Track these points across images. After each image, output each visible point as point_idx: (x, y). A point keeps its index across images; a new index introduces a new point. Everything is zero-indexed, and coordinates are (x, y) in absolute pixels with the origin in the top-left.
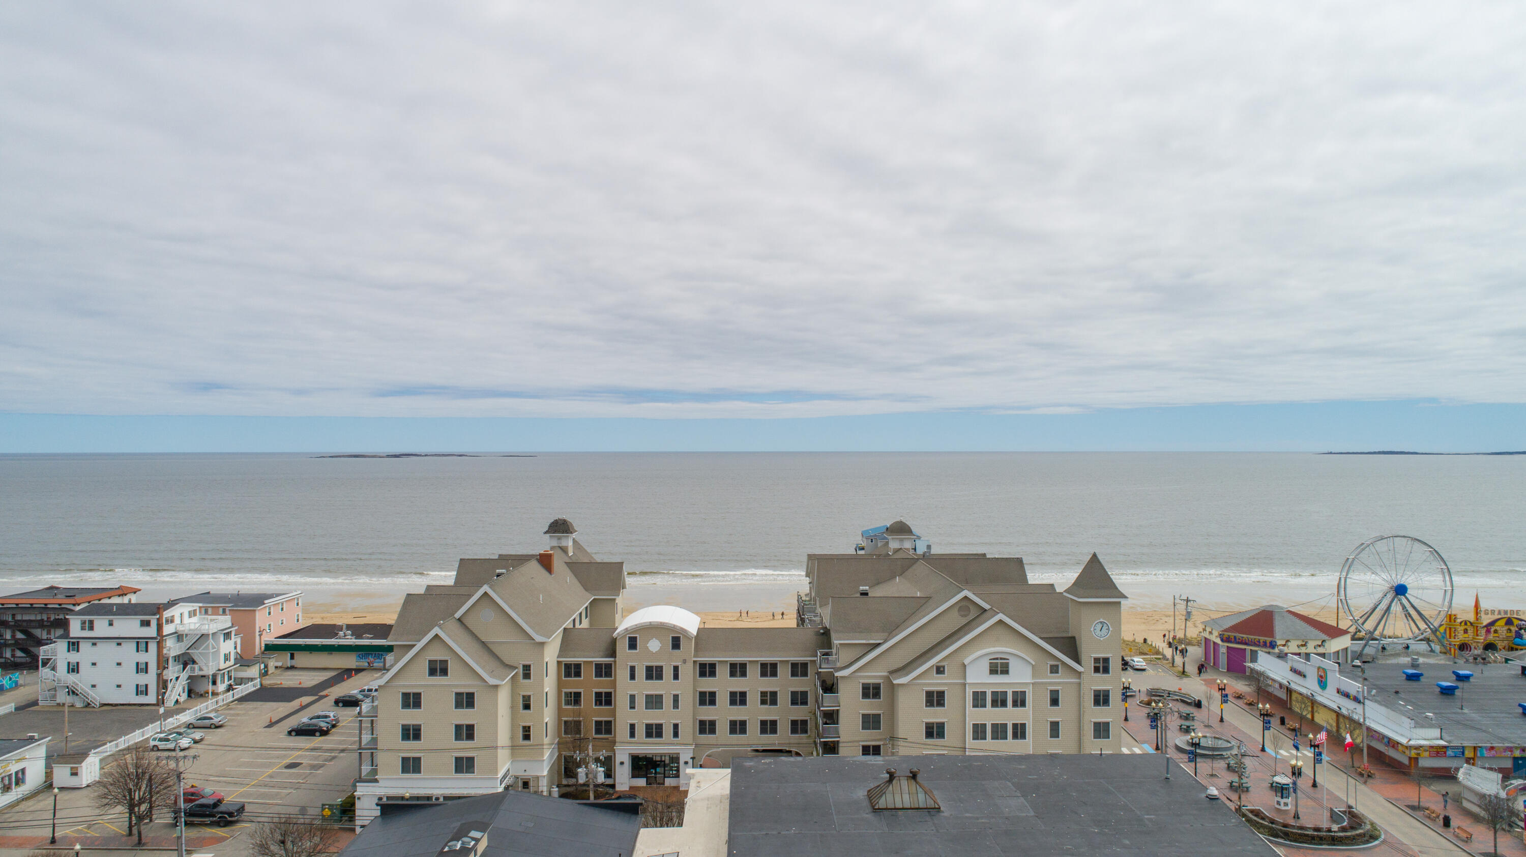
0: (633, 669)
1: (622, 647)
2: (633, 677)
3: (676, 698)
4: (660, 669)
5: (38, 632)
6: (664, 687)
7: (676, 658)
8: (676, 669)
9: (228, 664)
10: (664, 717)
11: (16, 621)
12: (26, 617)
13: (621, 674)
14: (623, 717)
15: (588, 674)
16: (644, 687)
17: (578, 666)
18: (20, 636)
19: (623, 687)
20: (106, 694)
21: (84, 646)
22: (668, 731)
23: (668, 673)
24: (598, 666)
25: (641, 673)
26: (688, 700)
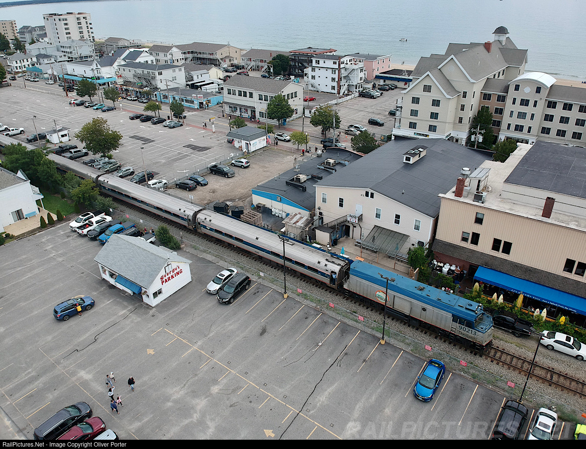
0: (515, 99)
1: (512, 89)
2: (514, 103)
3: (533, 115)
4: (528, 101)
5: (305, 64)
6: (528, 110)
7: (537, 97)
8: (536, 102)
9: (361, 81)
10: (526, 123)
11: (299, 59)
12: (302, 58)
13: (509, 101)
14: (506, 120)
15: (494, 99)
16: (518, 108)
17: (490, 95)
18: (300, 65)
19: (508, 106)
20: (323, 88)
21: (317, 69)
22: (525, 129)
23: (531, 103)
24: (499, 96)
25: (518, 102)
26: (539, 117)
